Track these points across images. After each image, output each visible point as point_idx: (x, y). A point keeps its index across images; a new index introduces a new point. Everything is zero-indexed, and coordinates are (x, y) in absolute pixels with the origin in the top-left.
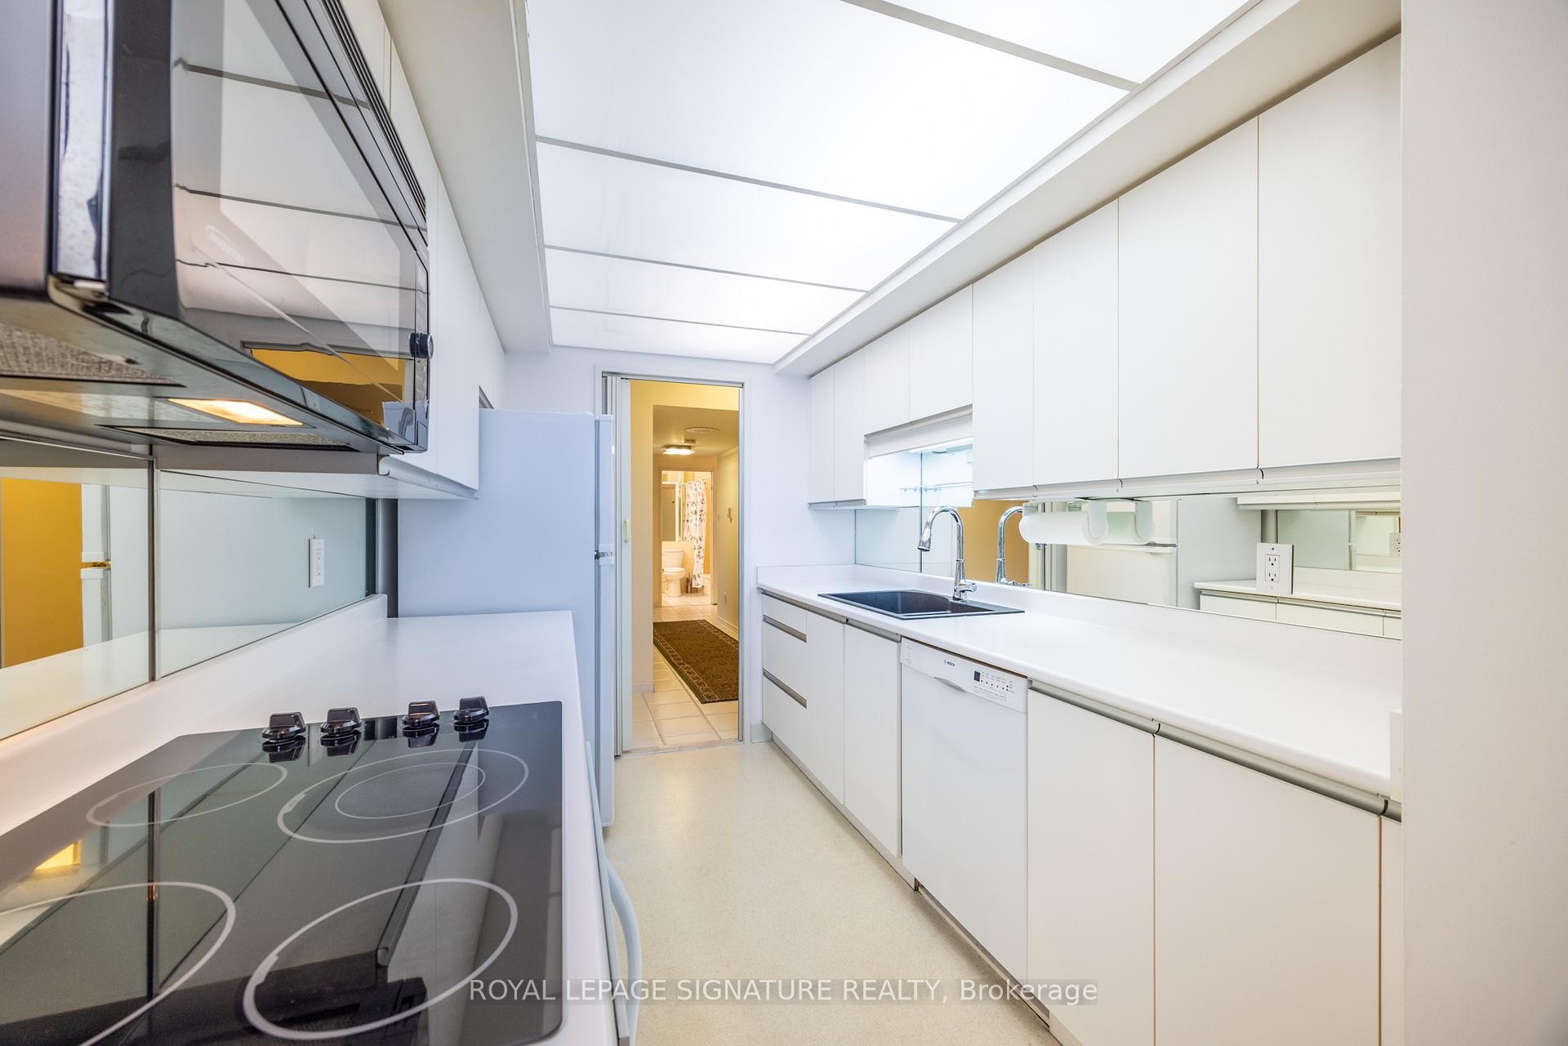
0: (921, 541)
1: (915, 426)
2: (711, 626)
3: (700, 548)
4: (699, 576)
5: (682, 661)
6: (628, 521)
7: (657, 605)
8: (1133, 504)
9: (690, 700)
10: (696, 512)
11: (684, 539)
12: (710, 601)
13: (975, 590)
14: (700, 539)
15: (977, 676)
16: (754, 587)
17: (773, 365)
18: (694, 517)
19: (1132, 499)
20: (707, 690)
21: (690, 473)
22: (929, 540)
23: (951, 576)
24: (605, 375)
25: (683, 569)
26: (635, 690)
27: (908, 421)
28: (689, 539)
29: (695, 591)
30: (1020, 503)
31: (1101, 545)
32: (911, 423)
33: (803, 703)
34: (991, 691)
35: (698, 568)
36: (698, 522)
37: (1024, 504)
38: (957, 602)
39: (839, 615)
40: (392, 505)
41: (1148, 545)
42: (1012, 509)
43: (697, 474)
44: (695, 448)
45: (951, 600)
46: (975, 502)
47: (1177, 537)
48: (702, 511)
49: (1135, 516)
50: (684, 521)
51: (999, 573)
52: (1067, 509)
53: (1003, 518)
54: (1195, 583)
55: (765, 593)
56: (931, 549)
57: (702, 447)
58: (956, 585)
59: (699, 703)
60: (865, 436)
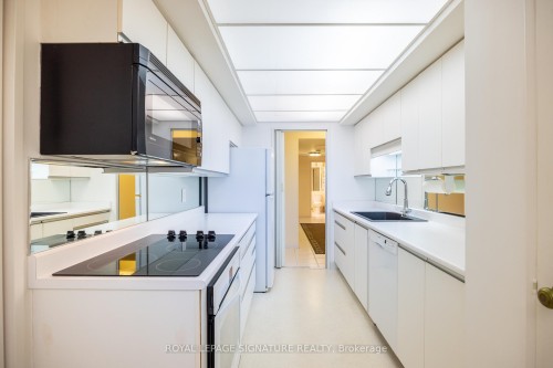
5: (313, 238)
11: (323, 190)
13: (411, 211)
15: (385, 242)
16: (331, 209)
17: (338, 122)
20: (319, 249)
24: (276, 131)
25: (321, 203)
32: (384, 144)
33: (345, 254)
34: (389, 247)
39: (353, 220)
40: (206, 178)
44: (321, 153)
45: (402, 216)
50: (323, 183)
55: (336, 212)
58: (404, 209)
59: (315, 254)
60: (371, 149)
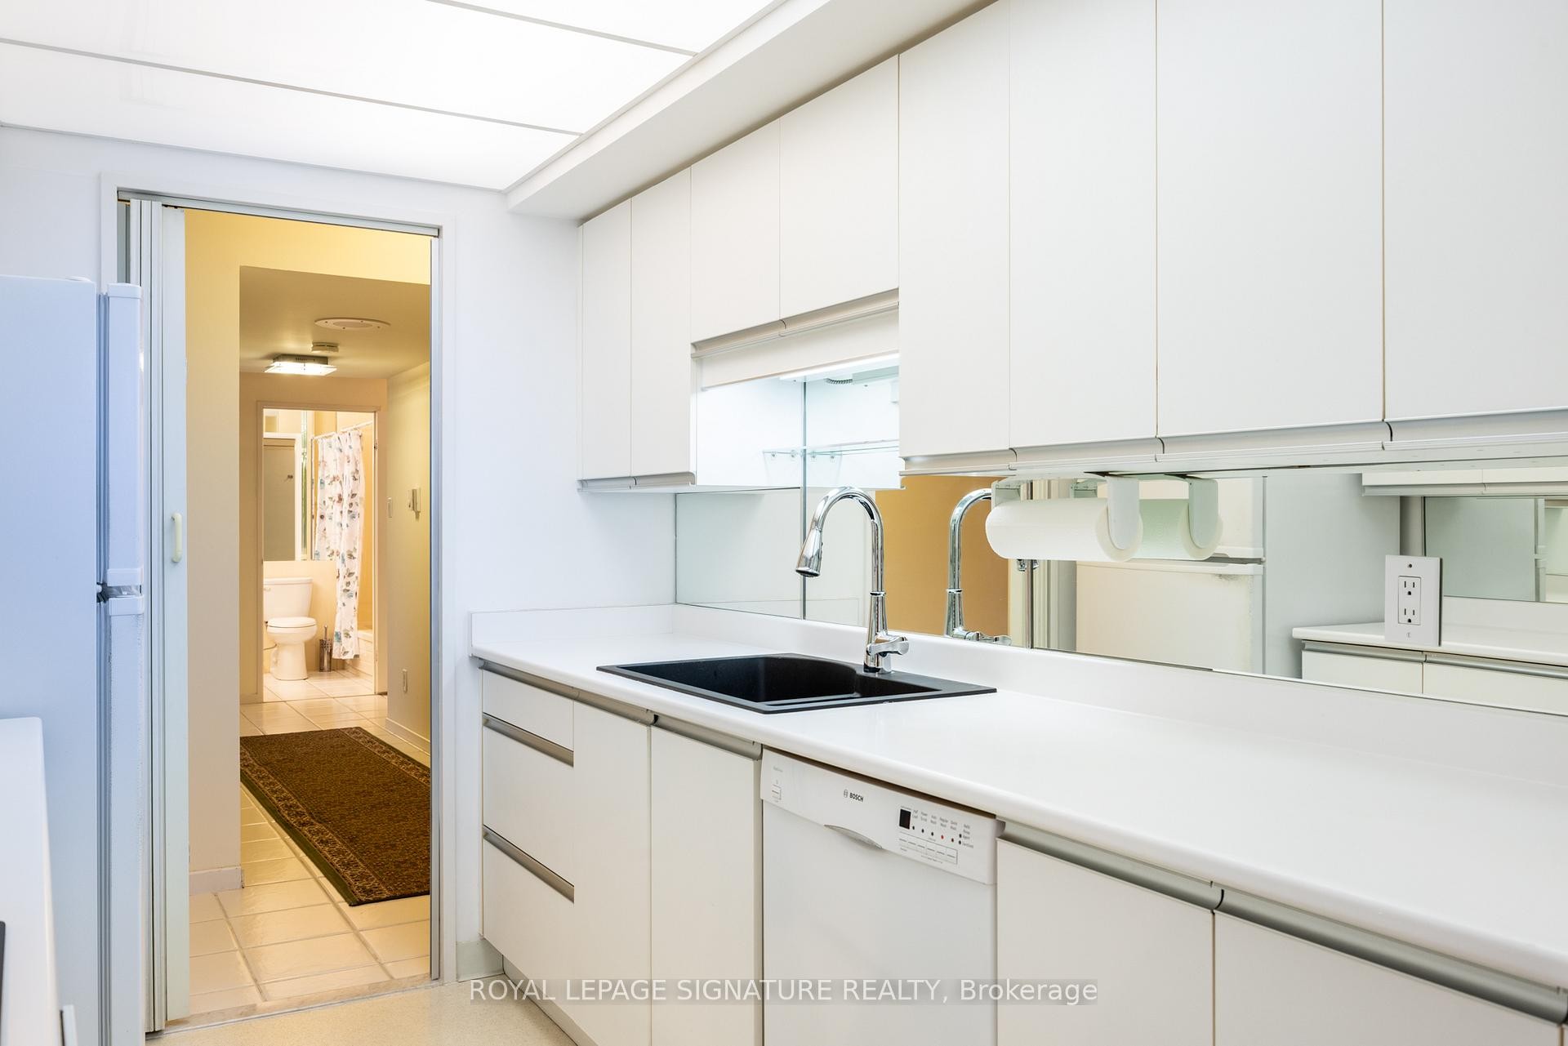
0: (802, 557)
1: (790, 328)
2: (373, 739)
3: (350, 574)
4: (347, 635)
5: (307, 818)
6: (179, 517)
7: (252, 698)
8: (1184, 484)
9: (326, 900)
10: (340, 499)
11: (314, 555)
12: (372, 686)
13: (906, 650)
14: (351, 556)
15: (905, 819)
16: (463, 654)
17: (504, 194)
18: (337, 507)
19: (1183, 476)
20: (362, 876)
21: (327, 415)
22: (819, 555)
23: (864, 626)
24: (124, 197)
25: (311, 621)
26: (196, 887)
27: (776, 318)
28: (325, 554)
29: (339, 667)
30: (986, 482)
31: (1129, 561)
32: (783, 322)
33: (565, 890)
34: (930, 845)
35: (344, 617)
36: (346, 519)
37: (994, 484)
38: (871, 675)
39: (641, 709)
41: (1212, 559)
42: (975, 494)
43: (342, 415)
44: (339, 362)
45: (861, 672)
46: (907, 478)
47: (1264, 546)
48: (354, 495)
49: (1188, 505)
50: (312, 515)
51: (951, 618)
52: (1072, 492)
53: (958, 511)
54: (1294, 629)
55: (487, 666)
56: (822, 572)
57: (350, 361)
58: (870, 641)
59: (344, 906)
60: (694, 345)
